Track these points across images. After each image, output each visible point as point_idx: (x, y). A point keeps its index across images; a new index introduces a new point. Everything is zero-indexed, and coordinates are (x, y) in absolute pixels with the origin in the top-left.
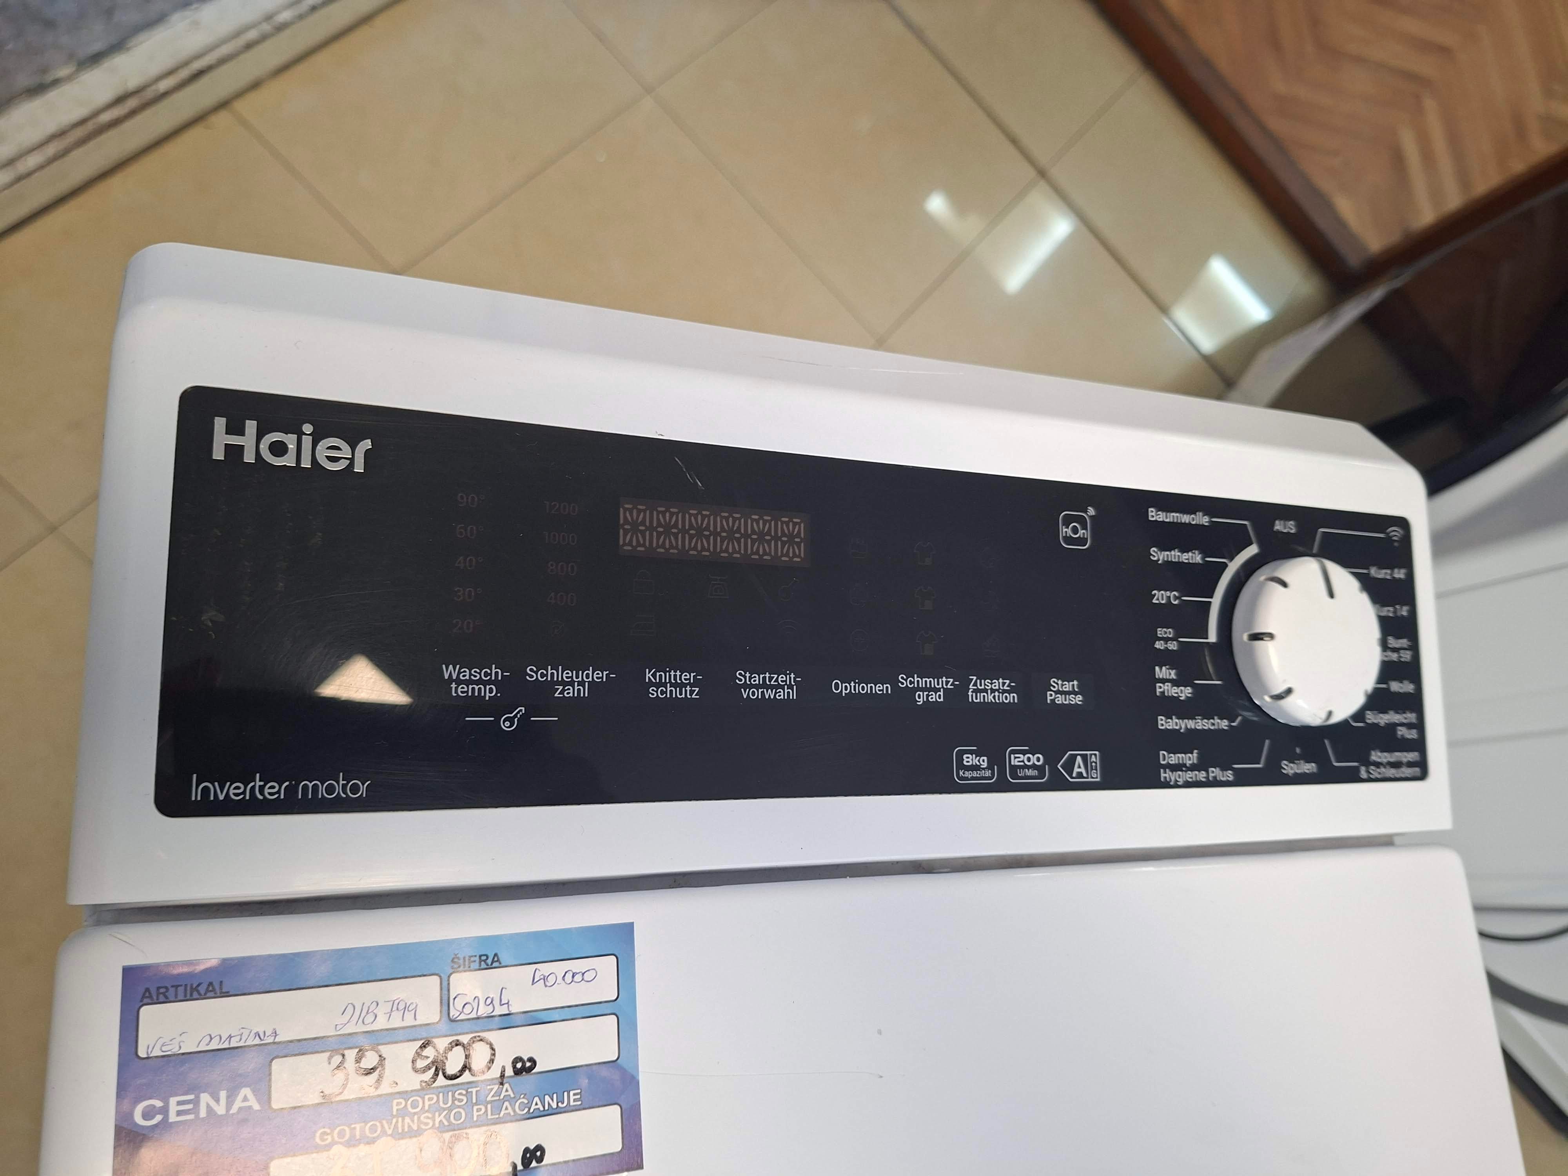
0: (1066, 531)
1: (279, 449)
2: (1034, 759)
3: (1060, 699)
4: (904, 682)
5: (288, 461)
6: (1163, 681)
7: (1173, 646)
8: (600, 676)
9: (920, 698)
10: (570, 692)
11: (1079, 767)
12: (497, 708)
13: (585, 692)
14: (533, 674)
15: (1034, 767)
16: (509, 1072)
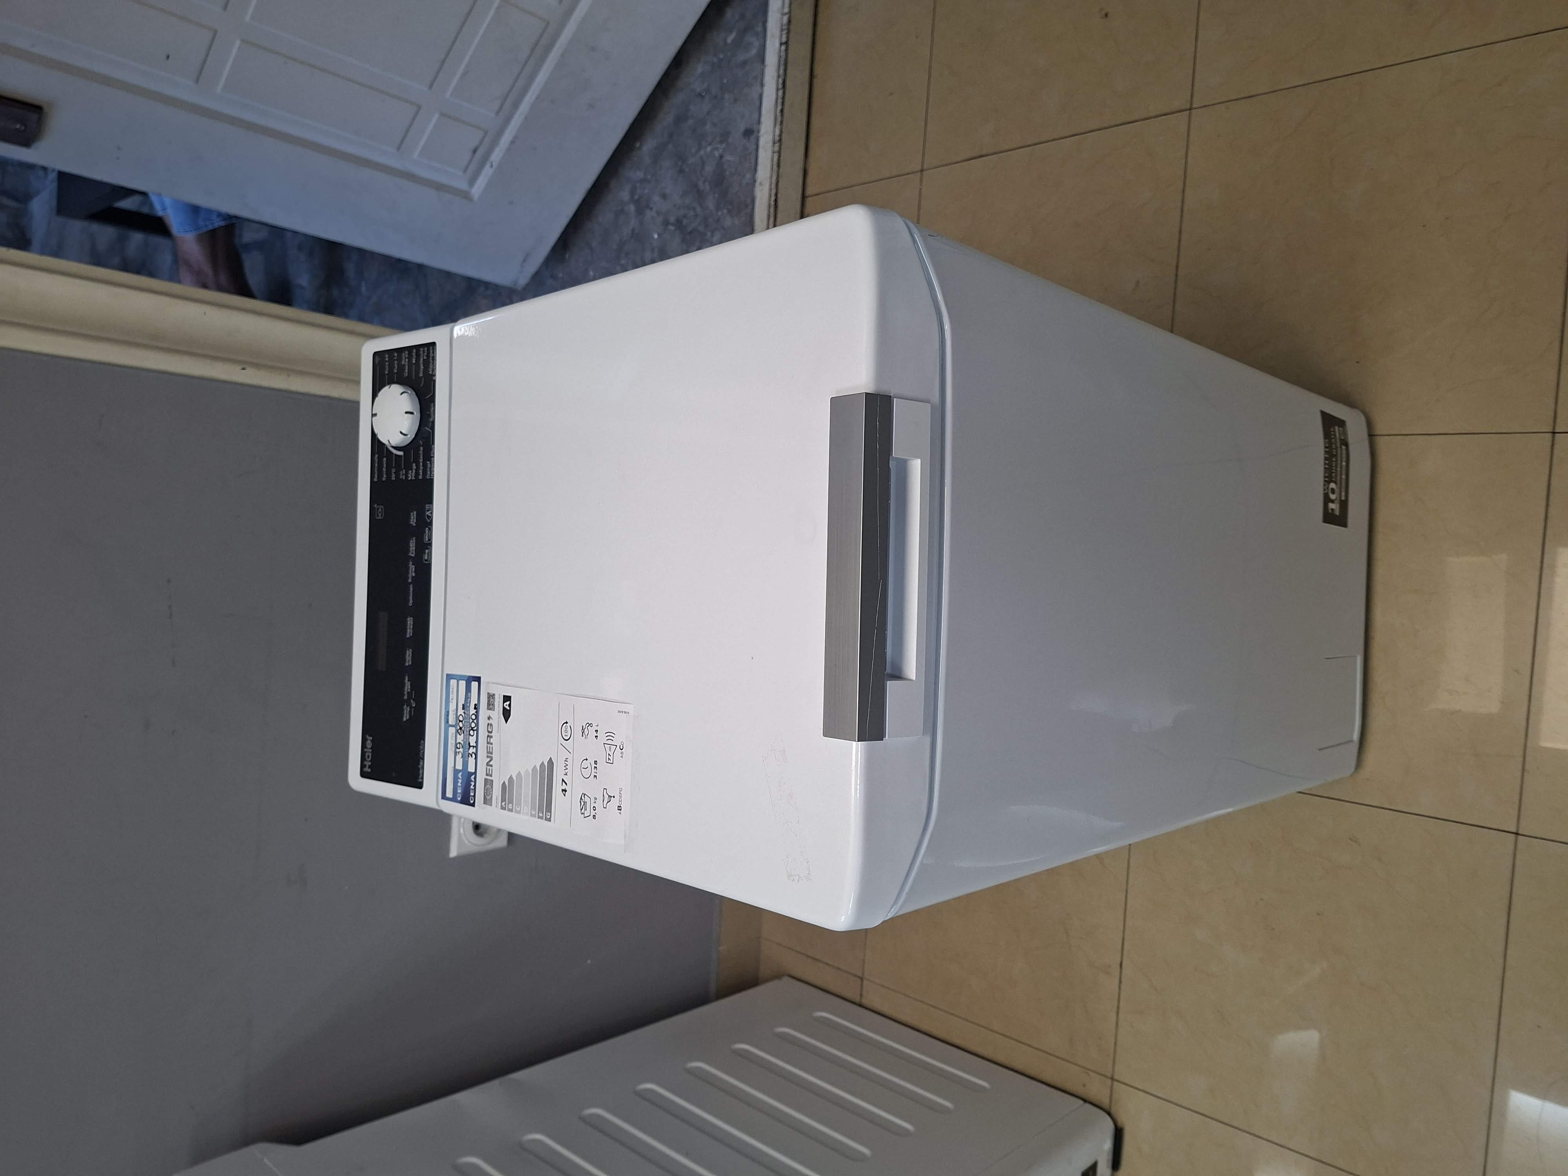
0: (380, 517)
1: (368, 757)
2: (427, 532)
3: (415, 521)
4: (410, 581)
5: (370, 754)
6: (412, 476)
7: (404, 470)
8: (407, 679)
9: (414, 574)
10: (409, 687)
11: (428, 513)
12: (411, 708)
13: (409, 683)
14: (406, 697)
15: (429, 532)
16: (463, 711)
